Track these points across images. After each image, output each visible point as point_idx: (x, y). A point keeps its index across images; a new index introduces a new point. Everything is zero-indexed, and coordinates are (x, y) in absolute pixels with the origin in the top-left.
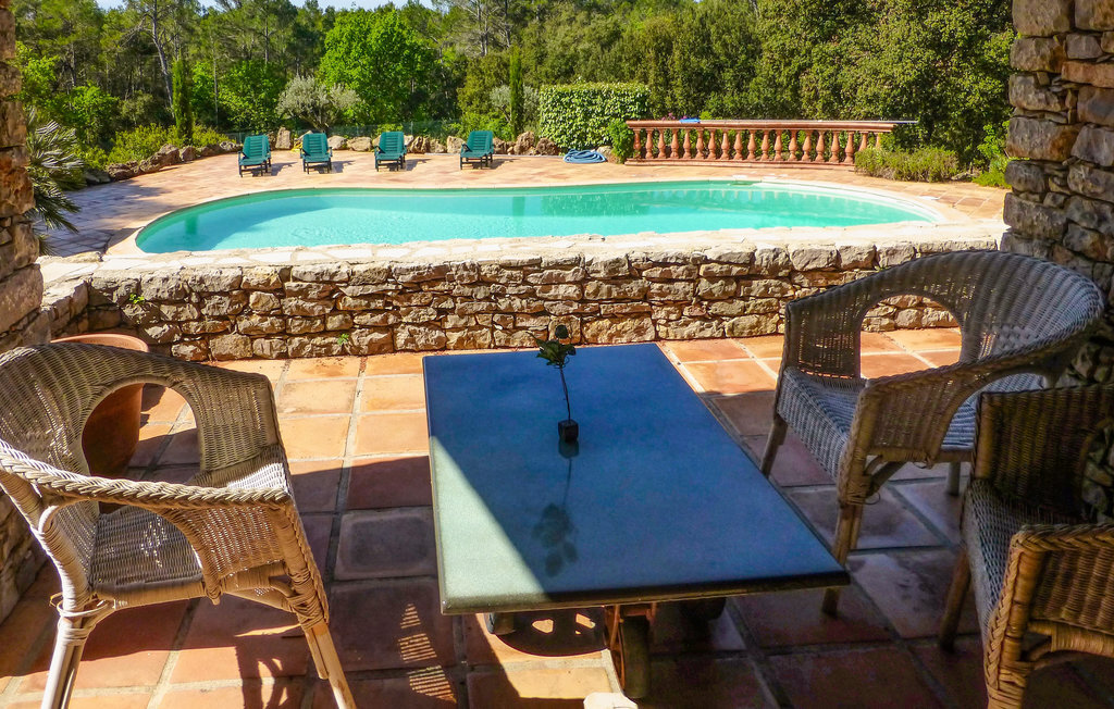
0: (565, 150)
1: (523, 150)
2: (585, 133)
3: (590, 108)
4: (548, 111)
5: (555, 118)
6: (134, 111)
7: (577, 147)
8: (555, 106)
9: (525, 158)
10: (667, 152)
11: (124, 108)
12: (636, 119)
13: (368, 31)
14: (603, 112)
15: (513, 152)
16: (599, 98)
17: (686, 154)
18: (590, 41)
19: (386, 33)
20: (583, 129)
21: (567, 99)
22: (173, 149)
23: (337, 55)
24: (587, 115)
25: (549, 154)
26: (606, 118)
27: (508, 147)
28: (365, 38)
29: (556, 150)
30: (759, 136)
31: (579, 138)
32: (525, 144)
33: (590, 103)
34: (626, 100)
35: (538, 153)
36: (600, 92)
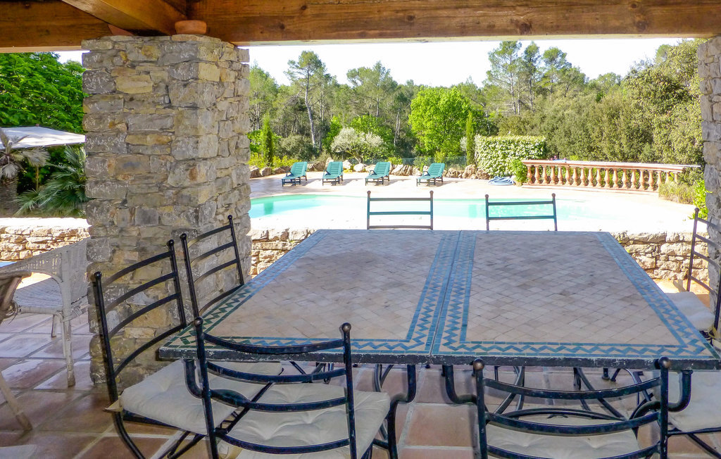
0: (492, 176)
1: (467, 175)
2: (504, 167)
3: (506, 151)
4: (482, 152)
5: (486, 157)
6: (289, 144)
7: (500, 175)
8: (485, 150)
9: (468, 180)
10: (548, 180)
11: (284, 143)
12: (536, 159)
13: (439, 99)
14: (515, 154)
15: (461, 177)
16: (512, 146)
17: (560, 182)
18: (572, 109)
19: (449, 101)
20: (503, 164)
21: (493, 145)
22: (256, 169)
23: (418, 113)
24: (505, 156)
25: (483, 178)
26: (517, 158)
27: (459, 173)
28: (437, 104)
29: (488, 177)
30: (611, 171)
31: (501, 170)
32: (469, 172)
33: (507, 149)
34: (529, 146)
35: (477, 178)
36: (513, 142)
